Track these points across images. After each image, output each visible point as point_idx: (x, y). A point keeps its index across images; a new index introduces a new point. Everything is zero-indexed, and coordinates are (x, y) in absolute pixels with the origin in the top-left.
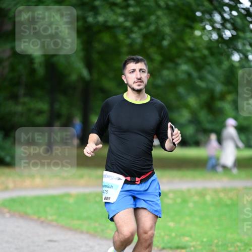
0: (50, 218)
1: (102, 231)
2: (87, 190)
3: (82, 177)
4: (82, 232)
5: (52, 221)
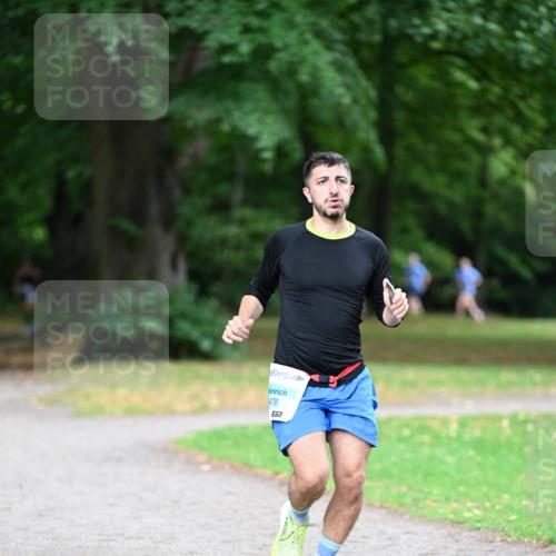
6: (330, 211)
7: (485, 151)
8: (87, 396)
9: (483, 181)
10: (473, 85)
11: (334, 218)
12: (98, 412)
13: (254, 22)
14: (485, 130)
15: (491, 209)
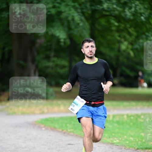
6: (90, 56)
7: (120, 42)
8: (11, 109)
9: (119, 50)
10: (116, 24)
11: (91, 58)
12: (14, 114)
13: (57, 5)
14: (120, 36)
15: (121, 58)
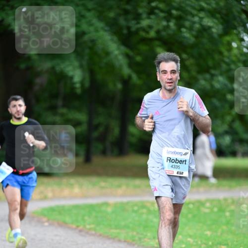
0: (88, 227)
1: (140, 239)
2: (125, 200)
3: (119, 186)
4: (120, 241)
5: (90, 229)
